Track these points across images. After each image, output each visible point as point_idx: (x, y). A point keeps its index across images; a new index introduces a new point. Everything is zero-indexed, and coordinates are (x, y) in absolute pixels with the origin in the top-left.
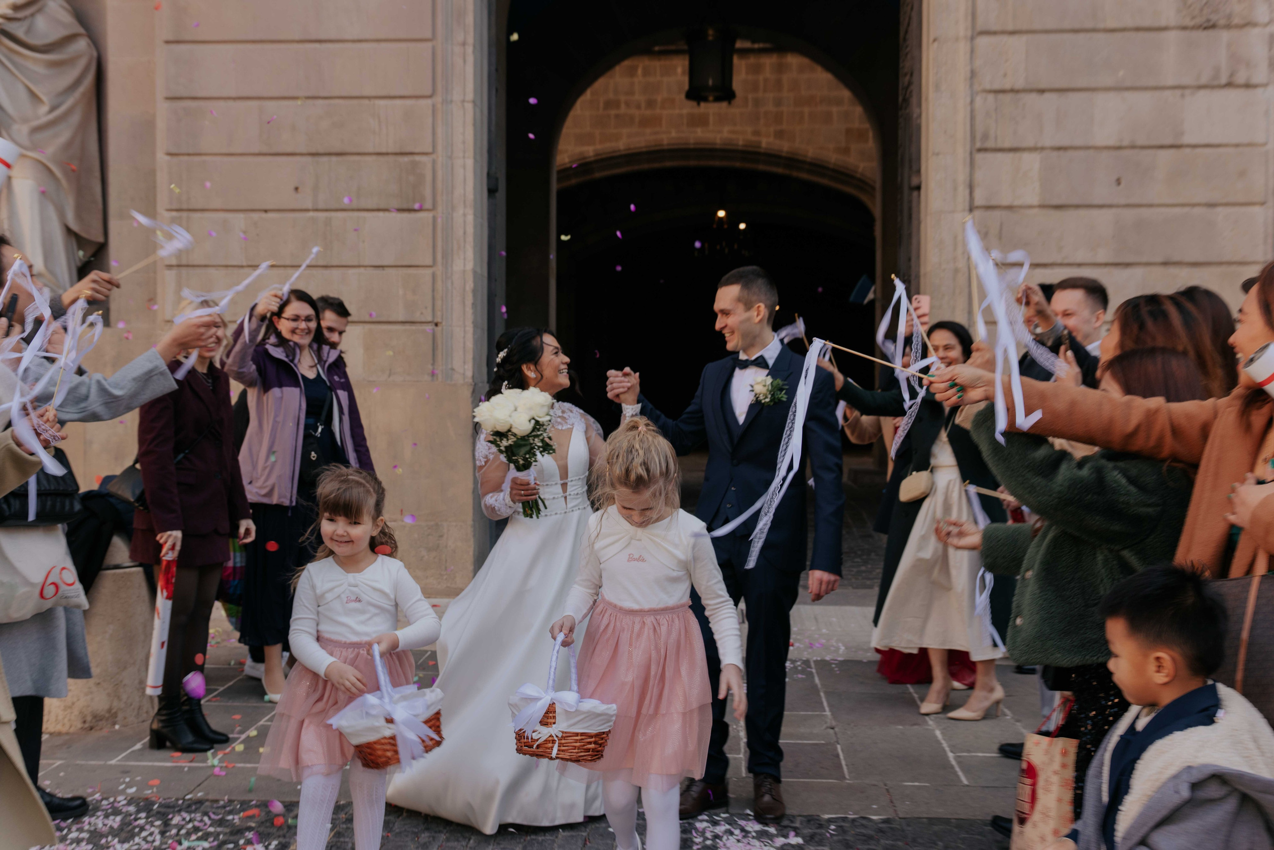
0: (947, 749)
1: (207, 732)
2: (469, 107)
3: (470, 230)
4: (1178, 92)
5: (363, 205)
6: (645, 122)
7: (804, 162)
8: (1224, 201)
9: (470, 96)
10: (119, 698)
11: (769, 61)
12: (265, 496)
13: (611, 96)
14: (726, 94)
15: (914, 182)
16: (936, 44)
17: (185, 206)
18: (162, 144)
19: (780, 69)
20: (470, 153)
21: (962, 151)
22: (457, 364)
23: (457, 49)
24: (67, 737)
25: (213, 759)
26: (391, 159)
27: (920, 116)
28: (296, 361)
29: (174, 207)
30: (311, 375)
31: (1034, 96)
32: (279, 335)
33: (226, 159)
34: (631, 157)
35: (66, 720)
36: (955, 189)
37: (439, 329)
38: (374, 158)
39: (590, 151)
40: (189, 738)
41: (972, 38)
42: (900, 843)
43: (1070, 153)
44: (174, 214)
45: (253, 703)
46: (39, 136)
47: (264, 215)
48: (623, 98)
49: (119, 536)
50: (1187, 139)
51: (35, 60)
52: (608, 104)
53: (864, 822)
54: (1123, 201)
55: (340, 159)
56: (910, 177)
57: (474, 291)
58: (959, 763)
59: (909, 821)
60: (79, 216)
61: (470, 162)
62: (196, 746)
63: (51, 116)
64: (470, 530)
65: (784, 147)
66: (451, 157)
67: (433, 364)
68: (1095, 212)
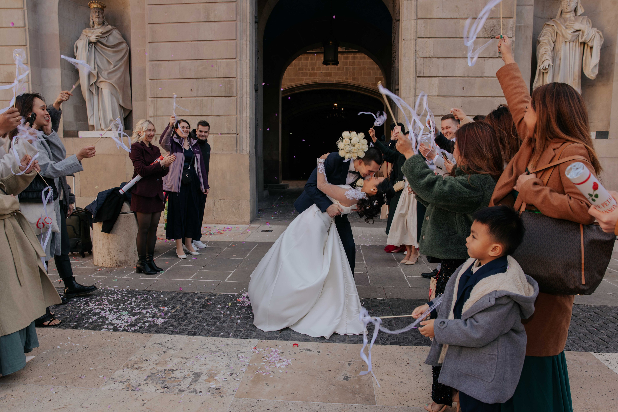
0: (404, 275)
1: (155, 268)
2: (248, 61)
3: (248, 103)
4: (483, 59)
5: (213, 95)
6: (311, 75)
7: (362, 88)
8: (497, 96)
9: (248, 58)
10: (128, 256)
11: (351, 56)
12: (170, 188)
13: (300, 67)
14: (336, 63)
15: (397, 88)
16: (404, 41)
17: (155, 97)
18: (148, 76)
19: (354, 58)
20: (248, 77)
21: (412, 77)
22: (244, 147)
23: (244, 43)
24: (111, 269)
25: (157, 277)
26: (222, 79)
27: (398, 66)
28: (182, 144)
29: (152, 97)
30: (187, 149)
31: (436, 59)
32: (177, 135)
33: (168, 80)
34: (307, 86)
35: (111, 264)
36: (410, 90)
37: (238, 136)
38: (217, 79)
39: (293, 84)
40: (149, 270)
41: (416, 39)
42: (387, 308)
43: (448, 78)
44: (152, 99)
45: (173, 258)
46: (110, 75)
47: (181, 99)
48: (304, 67)
49: (126, 203)
50: (485, 75)
51: (109, 50)
52: (300, 69)
53: (375, 300)
54: (465, 95)
55: (205, 79)
56: (395, 86)
57: (250, 123)
58: (408, 280)
59: (390, 300)
60: (123, 101)
61: (248, 80)
62: (151, 272)
63: (114, 69)
64: (249, 202)
65: (356, 83)
66: (242, 79)
67: (236, 148)
68: (456, 98)
